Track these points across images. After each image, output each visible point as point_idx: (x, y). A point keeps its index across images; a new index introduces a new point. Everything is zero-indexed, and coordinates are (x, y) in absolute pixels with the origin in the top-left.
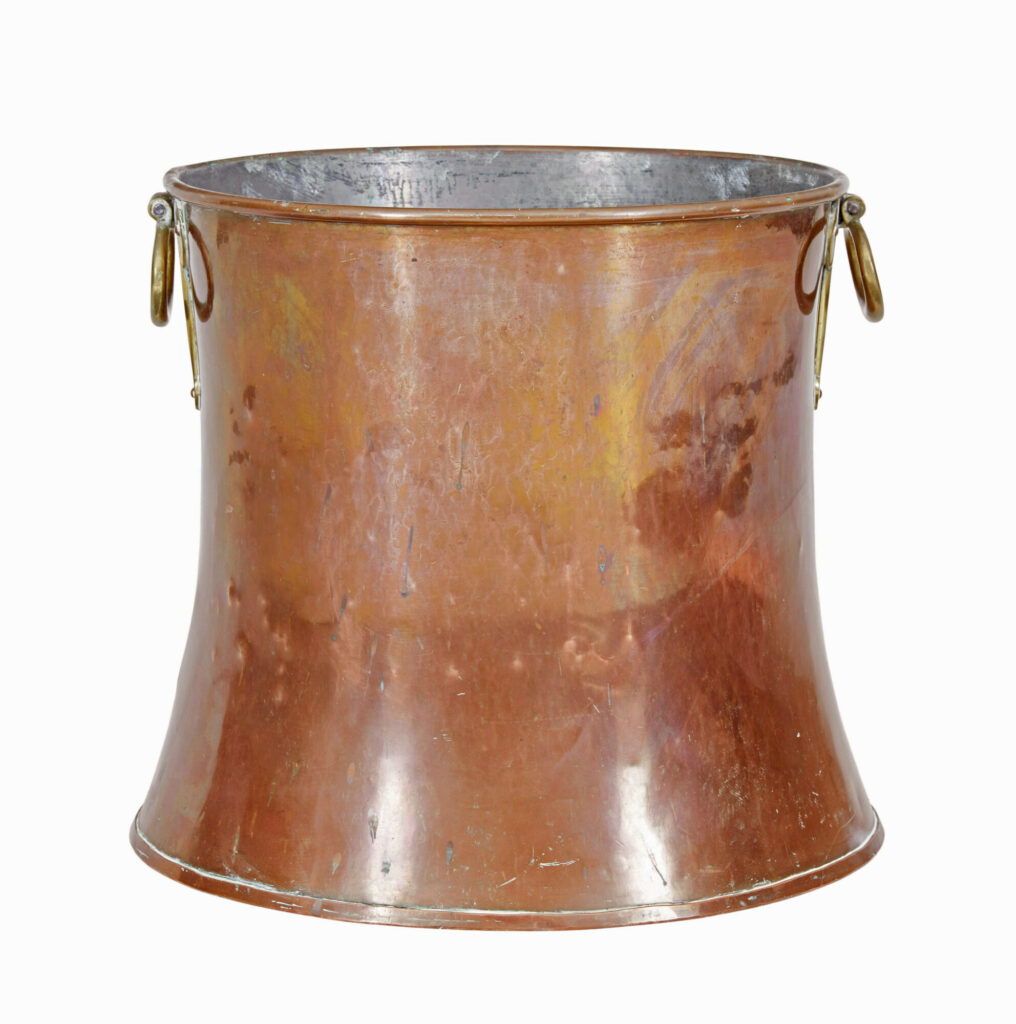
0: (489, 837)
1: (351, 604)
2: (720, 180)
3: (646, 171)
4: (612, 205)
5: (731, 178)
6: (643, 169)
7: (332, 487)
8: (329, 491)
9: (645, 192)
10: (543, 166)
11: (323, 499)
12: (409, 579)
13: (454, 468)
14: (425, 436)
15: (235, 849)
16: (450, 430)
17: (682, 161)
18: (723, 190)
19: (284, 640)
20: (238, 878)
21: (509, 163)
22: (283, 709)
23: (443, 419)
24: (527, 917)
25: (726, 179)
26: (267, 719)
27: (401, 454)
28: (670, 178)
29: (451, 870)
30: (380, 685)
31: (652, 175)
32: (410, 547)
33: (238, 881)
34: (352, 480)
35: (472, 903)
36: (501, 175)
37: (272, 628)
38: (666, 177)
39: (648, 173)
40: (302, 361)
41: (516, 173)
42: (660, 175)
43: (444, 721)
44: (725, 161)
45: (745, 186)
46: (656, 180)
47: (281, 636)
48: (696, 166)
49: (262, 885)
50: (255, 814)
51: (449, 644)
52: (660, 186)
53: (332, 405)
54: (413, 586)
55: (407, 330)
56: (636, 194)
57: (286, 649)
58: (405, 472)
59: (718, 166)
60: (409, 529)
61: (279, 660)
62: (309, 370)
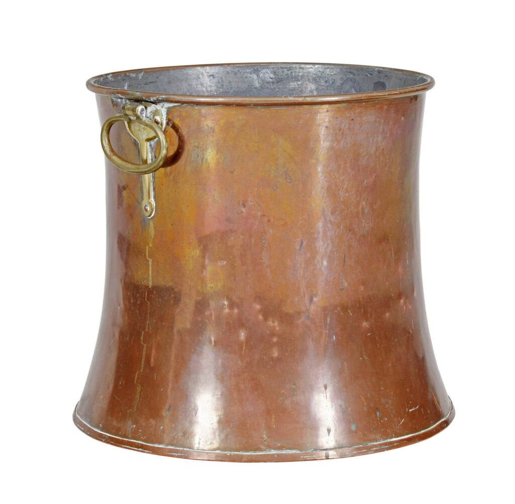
0: (390, 402)
1: (315, 299)
2: (255, 76)
3: (210, 76)
4: (195, 94)
5: (261, 75)
6: (209, 75)
7: (304, 241)
8: (302, 243)
9: (211, 86)
10: (161, 77)
11: (298, 248)
12: (344, 281)
13: (362, 222)
14: (351, 208)
15: (265, 436)
16: (361, 204)
17: (229, 69)
18: (257, 82)
19: (276, 324)
20: (272, 450)
21: (148, 78)
22: (279, 359)
23: (358, 199)
24: (413, 437)
25: (258, 76)
26: (268, 367)
27: (340, 218)
28: (224, 78)
29: (380, 422)
30: (333, 337)
31: (214, 77)
32: (344, 265)
33: (273, 452)
34: (315, 236)
35: (392, 436)
36: (146, 84)
37: (266, 319)
38: (221, 78)
39: (211, 77)
40: (286, 179)
41: (151, 82)
42: (218, 77)
43: (363, 349)
44: (256, 67)
45: (272, 78)
46: (215, 80)
47: (273, 322)
48: (239, 71)
49: (290, 451)
50: (273, 416)
51: (362, 310)
52: (219, 83)
53: (304, 199)
54: (346, 284)
55: (346, 156)
56: (206, 88)
57: (277, 328)
58: (342, 227)
59: (252, 70)
60: (344, 256)
61: (273, 334)
62: (290, 183)
